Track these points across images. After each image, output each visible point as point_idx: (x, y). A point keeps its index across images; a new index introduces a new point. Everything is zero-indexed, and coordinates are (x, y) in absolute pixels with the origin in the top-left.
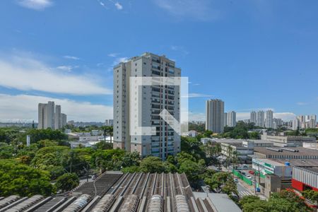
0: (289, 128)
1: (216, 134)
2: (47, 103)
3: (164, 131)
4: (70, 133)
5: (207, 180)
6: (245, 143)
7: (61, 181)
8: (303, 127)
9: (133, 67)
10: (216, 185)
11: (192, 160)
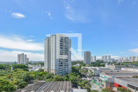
0: (117, 62)
1: (88, 65)
2: (21, 54)
3: (64, 64)
4: (30, 66)
5: (79, 84)
6: (97, 68)
7: (20, 85)
8: (123, 62)
9: (52, 39)
10: (83, 86)
11: (75, 76)
